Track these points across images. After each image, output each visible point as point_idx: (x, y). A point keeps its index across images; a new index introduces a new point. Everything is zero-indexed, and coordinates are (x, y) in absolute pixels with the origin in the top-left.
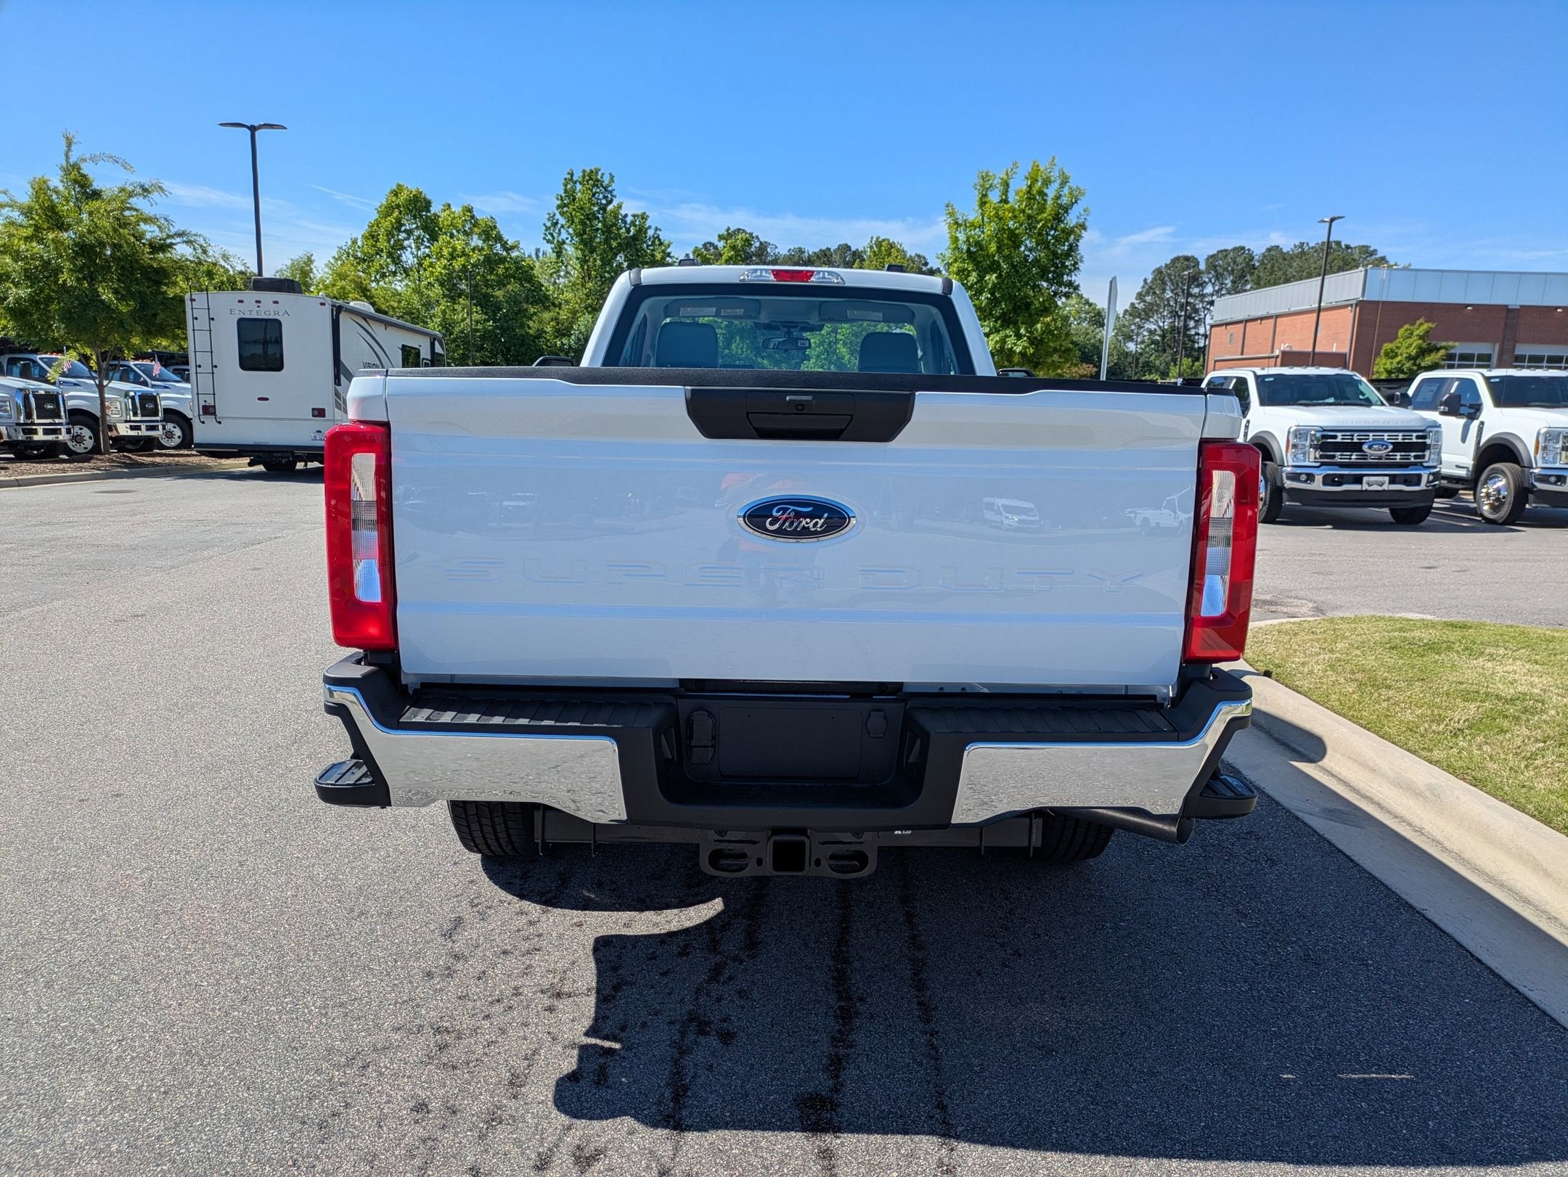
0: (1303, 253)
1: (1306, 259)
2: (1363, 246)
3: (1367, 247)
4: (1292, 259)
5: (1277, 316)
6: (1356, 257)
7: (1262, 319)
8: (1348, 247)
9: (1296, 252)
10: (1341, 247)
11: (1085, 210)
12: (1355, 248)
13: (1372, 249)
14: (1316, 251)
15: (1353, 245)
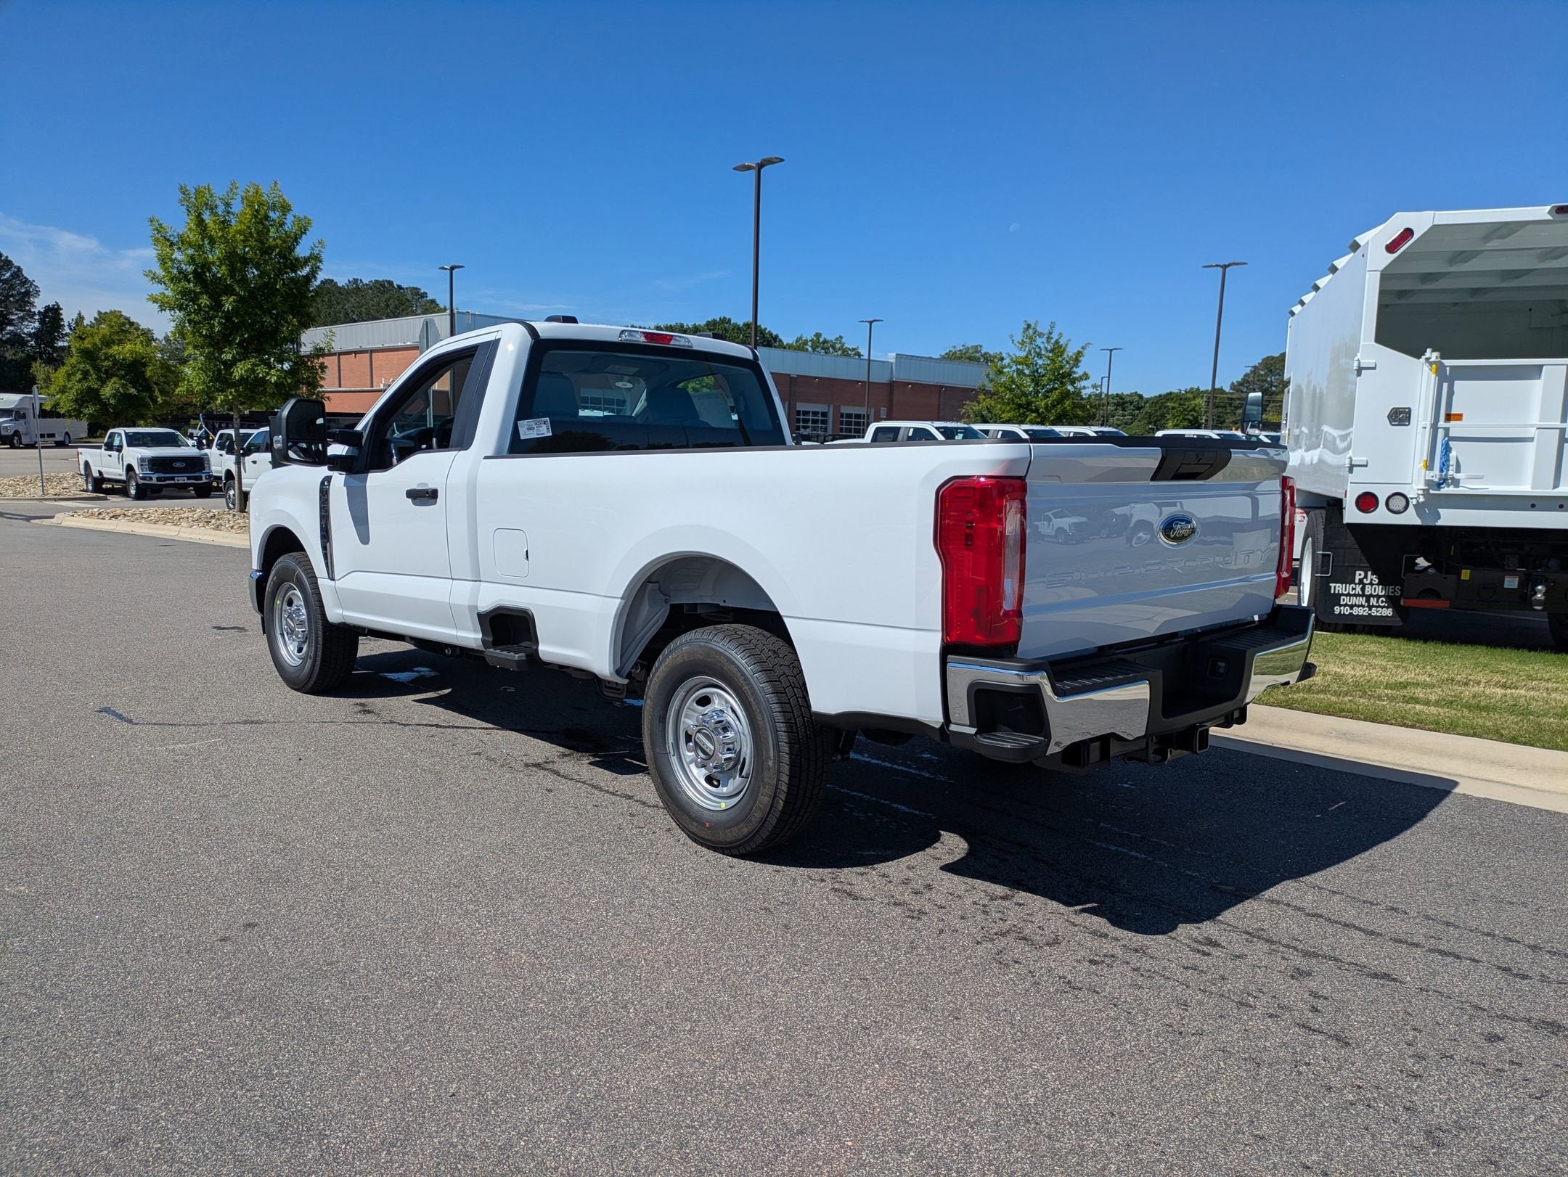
0: (358, 287)
1: (362, 296)
2: (414, 288)
3: (418, 289)
4: (348, 294)
5: (372, 351)
6: (409, 297)
7: (356, 352)
8: (400, 287)
9: (351, 287)
10: (393, 287)
11: (319, 243)
12: (407, 289)
13: (422, 291)
14: (371, 288)
15: (404, 286)
